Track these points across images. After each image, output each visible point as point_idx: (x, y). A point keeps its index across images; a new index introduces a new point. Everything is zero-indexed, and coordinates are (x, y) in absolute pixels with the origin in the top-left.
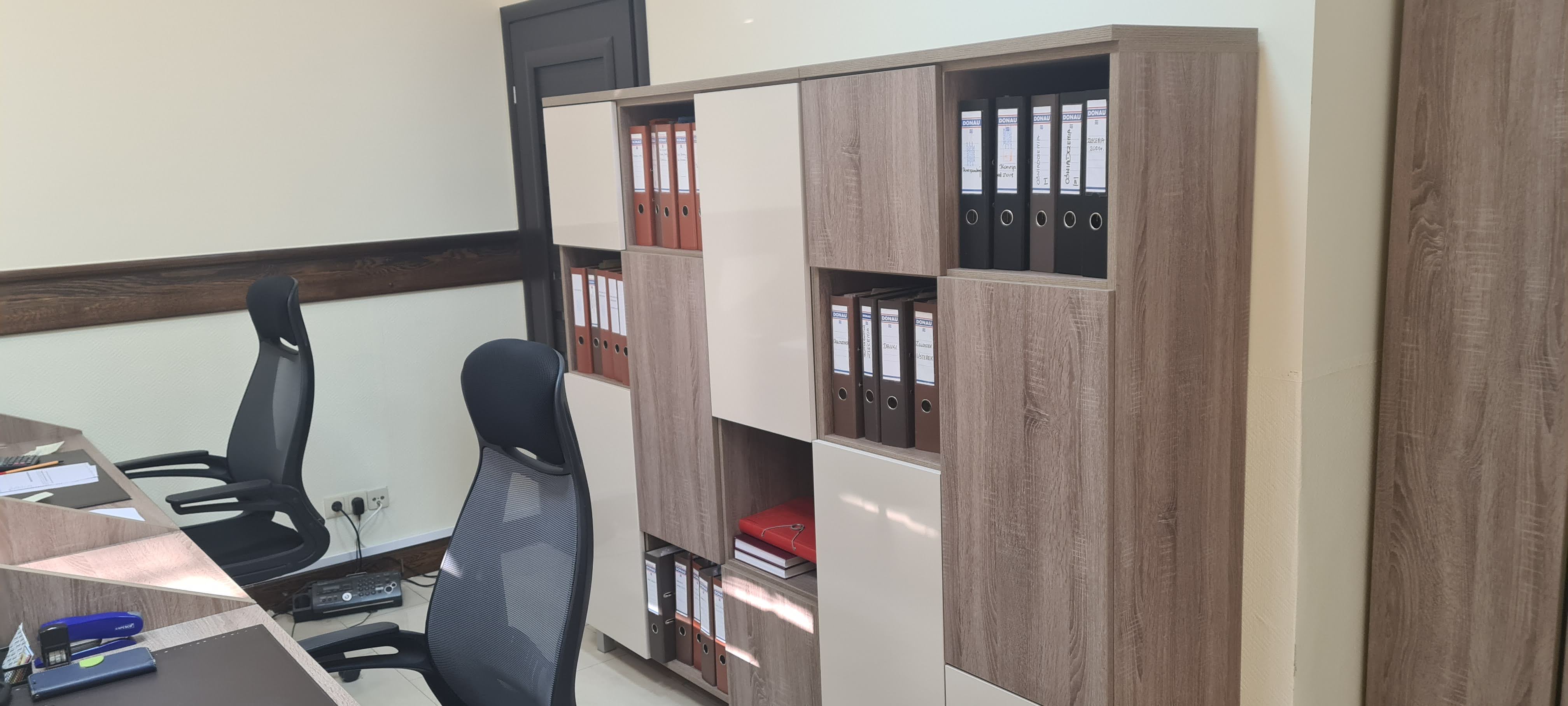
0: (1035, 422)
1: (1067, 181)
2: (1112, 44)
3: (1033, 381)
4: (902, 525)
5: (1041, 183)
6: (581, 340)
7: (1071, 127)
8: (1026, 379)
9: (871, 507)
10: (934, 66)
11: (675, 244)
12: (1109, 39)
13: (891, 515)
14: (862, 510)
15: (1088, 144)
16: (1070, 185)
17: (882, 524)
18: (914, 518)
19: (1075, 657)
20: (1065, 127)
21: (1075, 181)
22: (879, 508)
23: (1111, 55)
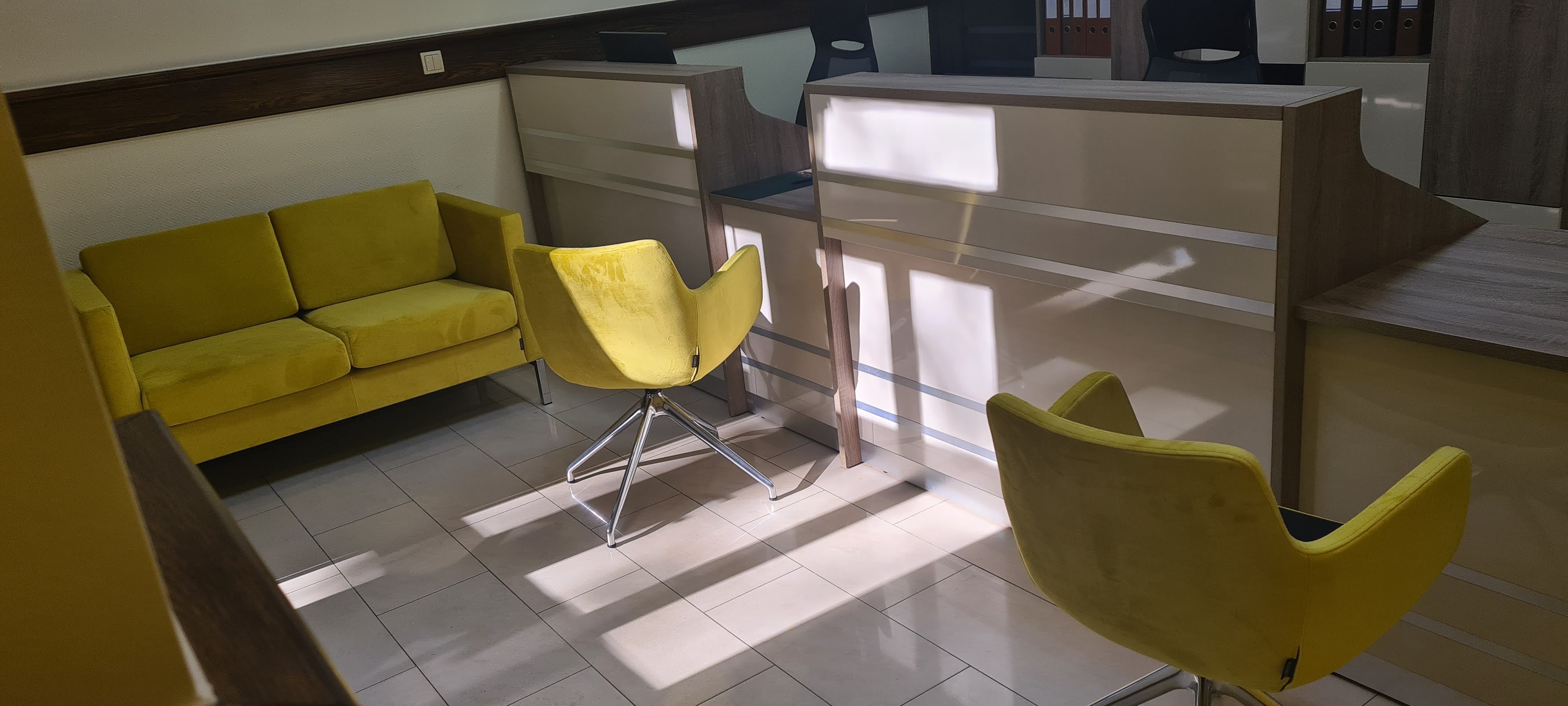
6: (1052, 30)
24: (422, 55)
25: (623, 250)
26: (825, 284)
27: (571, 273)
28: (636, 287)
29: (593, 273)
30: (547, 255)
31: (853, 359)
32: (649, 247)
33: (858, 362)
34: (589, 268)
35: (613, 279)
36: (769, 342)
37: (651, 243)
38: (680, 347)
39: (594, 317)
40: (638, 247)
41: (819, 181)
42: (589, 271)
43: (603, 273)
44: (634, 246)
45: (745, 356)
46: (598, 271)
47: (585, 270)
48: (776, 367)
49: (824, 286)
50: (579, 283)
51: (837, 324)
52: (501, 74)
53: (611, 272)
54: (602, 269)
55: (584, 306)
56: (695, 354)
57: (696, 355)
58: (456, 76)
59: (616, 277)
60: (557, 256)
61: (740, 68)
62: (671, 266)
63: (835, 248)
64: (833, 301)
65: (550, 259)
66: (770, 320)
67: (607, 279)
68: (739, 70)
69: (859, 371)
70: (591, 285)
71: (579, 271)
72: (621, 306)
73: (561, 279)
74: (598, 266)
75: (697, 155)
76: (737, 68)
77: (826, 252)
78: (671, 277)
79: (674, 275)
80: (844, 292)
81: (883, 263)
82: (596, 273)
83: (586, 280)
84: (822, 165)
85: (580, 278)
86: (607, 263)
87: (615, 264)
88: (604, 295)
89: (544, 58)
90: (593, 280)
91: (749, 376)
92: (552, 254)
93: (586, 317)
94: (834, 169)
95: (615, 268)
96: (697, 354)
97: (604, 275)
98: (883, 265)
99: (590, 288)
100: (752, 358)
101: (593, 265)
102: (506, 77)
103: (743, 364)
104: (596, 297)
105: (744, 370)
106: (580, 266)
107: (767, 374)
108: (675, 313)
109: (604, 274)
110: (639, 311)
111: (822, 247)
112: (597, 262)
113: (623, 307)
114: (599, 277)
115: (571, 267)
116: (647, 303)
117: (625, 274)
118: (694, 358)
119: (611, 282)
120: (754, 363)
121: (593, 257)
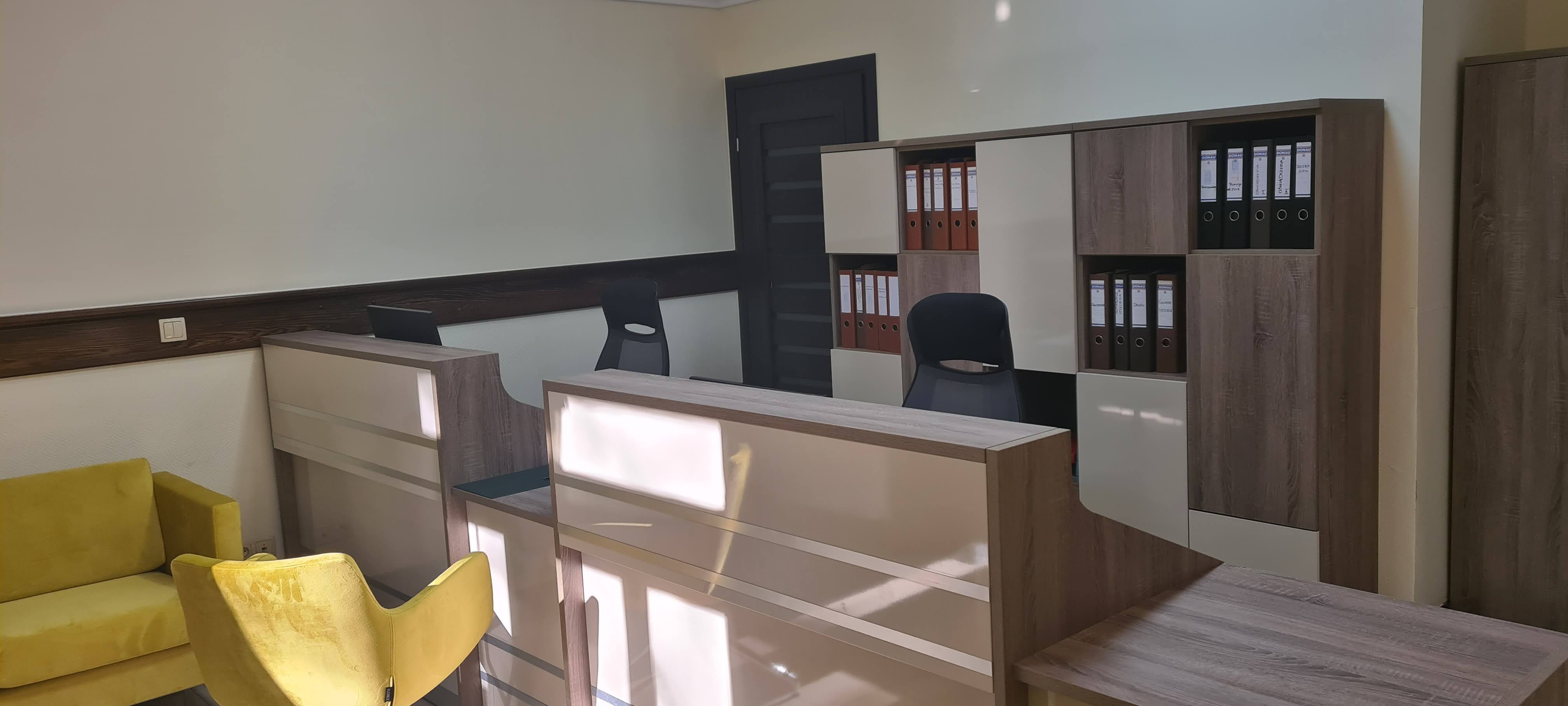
0: (1263, 341)
1: (1280, 192)
2: (1318, 110)
3: (1261, 315)
4: (1153, 421)
5: (1259, 191)
6: (847, 324)
7: (1283, 158)
8: (1256, 313)
9: (1127, 412)
10: (1186, 123)
11: (947, 247)
12: (1317, 106)
13: (1144, 415)
14: (1120, 415)
15: (1297, 169)
16: (1282, 192)
17: (1136, 420)
18: (1164, 415)
19: (1291, 486)
20: (1278, 159)
21: (1286, 191)
22: (1134, 411)
23: (1316, 116)
24: (161, 321)
25: (302, 565)
26: (561, 598)
27: (237, 590)
28: (316, 608)
29: (263, 591)
30: (209, 569)
31: (591, 684)
32: (334, 562)
33: (596, 688)
34: (259, 586)
35: (288, 599)
36: (508, 657)
37: (337, 557)
38: (368, 678)
39: (263, 643)
40: (320, 563)
41: (556, 484)
42: (259, 589)
43: (275, 592)
44: (317, 560)
45: (485, 671)
46: (269, 589)
47: (254, 587)
48: (515, 686)
49: (560, 600)
50: (246, 603)
51: (573, 643)
52: (256, 344)
53: (286, 590)
54: (275, 587)
55: (252, 629)
56: (388, 686)
57: (389, 688)
58: (200, 344)
59: (291, 596)
60: (221, 570)
61: (496, 354)
62: (361, 584)
63: (576, 558)
64: (569, 618)
65: (212, 574)
66: (510, 631)
67: (280, 598)
68: (495, 357)
69: (597, 698)
70: (261, 606)
71: (247, 588)
72: (297, 631)
73: (225, 597)
74: (270, 584)
75: (440, 444)
76: (492, 355)
77: (562, 562)
78: (360, 596)
79: (364, 593)
80: (583, 606)
81: (622, 577)
82: (267, 591)
83: (255, 599)
84: (560, 468)
85: (247, 598)
86: (280, 580)
87: (291, 581)
88: (276, 618)
89: (309, 328)
90: (264, 599)
91: (488, 694)
92: (215, 568)
93: (255, 642)
94: (570, 474)
95: (291, 586)
96: (391, 686)
97: (276, 594)
98: (621, 579)
99: (260, 608)
100: (491, 675)
101: (264, 581)
102: (260, 347)
103: (482, 680)
104: (267, 619)
105: (482, 687)
106: (248, 584)
107: (506, 693)
108: (364, 637)
109: (278, 593)
110: (318, 636)
111: (558, 556)
112: (268, 579)
113: (299, 630)
114: (271, 596)
115: (237, 583)
116: (329, 627)
117: (303, 594)
118: (387, 691)
119: (285, 602)
120: (494, 681)
121: (265, 573)
